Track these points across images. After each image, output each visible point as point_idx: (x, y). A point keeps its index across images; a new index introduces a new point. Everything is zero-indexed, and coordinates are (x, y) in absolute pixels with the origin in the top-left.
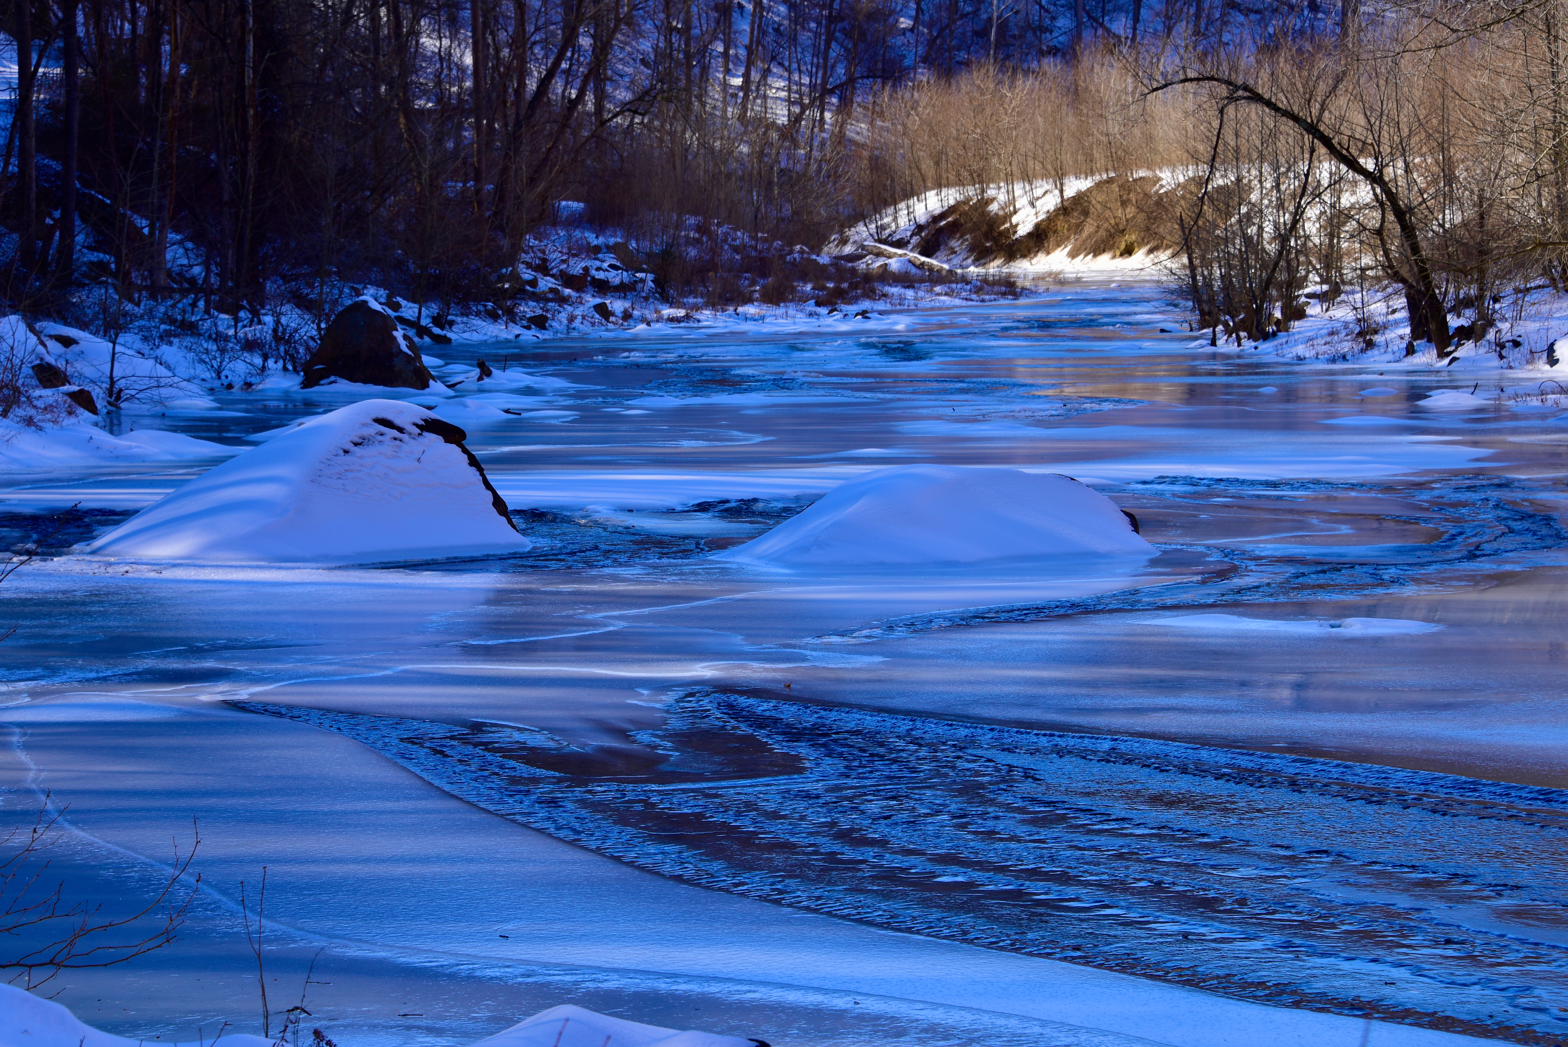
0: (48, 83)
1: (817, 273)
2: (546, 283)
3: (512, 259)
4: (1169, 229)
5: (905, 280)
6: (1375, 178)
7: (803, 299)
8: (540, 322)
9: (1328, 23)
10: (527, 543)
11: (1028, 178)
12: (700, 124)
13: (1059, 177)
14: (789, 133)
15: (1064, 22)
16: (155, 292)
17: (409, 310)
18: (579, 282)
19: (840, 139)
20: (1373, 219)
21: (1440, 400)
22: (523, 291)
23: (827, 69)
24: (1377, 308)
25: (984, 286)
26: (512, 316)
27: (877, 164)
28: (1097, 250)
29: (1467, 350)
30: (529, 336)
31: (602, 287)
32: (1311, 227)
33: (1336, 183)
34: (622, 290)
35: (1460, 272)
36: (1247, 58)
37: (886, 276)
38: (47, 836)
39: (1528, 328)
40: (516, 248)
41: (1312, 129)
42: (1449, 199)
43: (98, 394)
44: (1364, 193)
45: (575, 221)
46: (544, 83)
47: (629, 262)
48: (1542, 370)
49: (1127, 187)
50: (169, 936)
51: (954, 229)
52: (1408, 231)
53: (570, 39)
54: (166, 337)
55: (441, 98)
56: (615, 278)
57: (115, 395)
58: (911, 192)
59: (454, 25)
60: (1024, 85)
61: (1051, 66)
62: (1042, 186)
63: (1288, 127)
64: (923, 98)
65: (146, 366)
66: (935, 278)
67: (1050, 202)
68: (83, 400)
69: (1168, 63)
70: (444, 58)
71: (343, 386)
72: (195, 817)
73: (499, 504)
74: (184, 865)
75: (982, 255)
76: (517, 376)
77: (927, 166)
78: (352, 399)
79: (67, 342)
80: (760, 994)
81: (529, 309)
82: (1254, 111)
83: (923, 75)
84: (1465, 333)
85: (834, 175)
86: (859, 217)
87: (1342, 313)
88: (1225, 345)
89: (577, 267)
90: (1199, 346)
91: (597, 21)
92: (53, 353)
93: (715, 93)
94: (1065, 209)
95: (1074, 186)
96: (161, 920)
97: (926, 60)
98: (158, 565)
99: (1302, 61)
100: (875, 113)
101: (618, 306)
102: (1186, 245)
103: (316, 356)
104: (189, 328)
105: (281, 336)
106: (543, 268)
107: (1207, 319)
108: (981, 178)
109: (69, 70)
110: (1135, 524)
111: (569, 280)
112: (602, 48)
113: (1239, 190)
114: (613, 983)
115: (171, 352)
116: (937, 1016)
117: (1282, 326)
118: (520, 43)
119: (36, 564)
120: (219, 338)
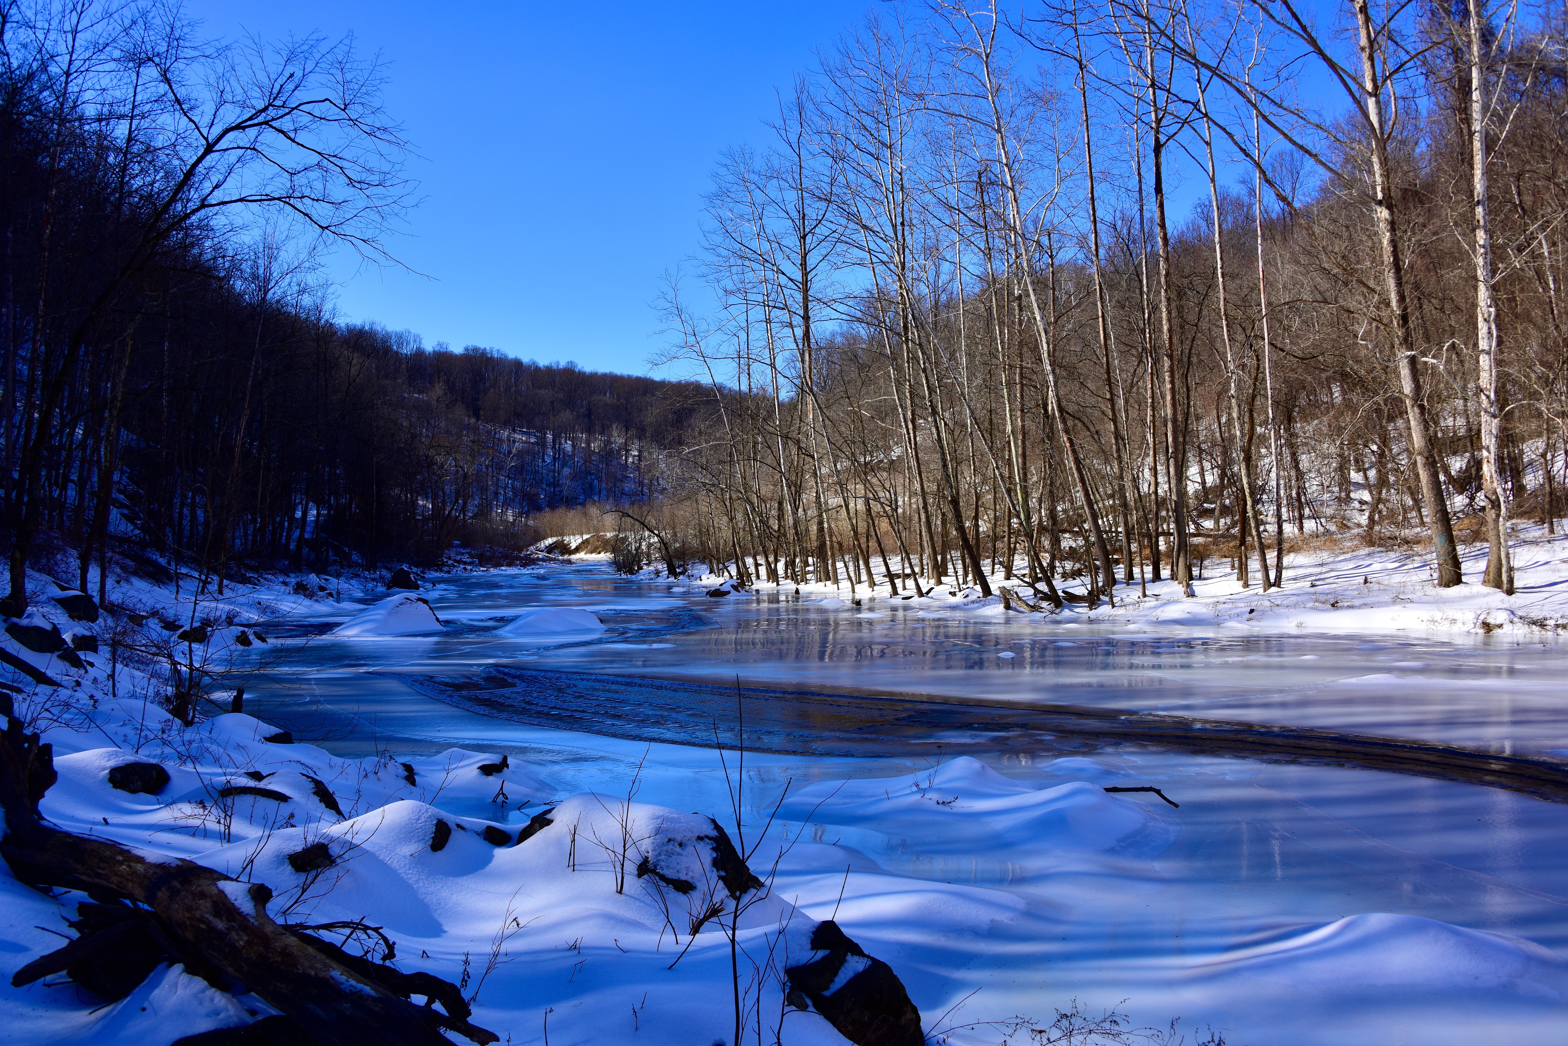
0: (324, 515)
1: (521, 559)
2: (450, 562)
3: (441, 556)
4: (609, 547)
5: (543, 560)
6: (658, 536)
7: (516, 565)
8: (449, 572)
9: (645, 498)
10: (445, 629)
11: (574, 535)
12: (490, 522)
13: (582, 534)
14: (513, 523)
15: (582, 497)
16: (349, 567)
17: (415, 570)
18: (459, 562)
19: (526, 525)
20: (658, 545)
21: (675, 590)
22: (444, 564)
23: (523, 508)
24: (660, 567)
25: (563, 562)
26: (441, 571)
27: (536, 531)
28: (592, 553)
29: (681, 577)
30: (446, 575)
31: (465, 563)
32: (644, 547)
33: (649, 536)
34: (470, 564)
35: (679, 559)
36: (627, 507)
37: (538, 559)
38: (321, 707)
39: (695, 572)
40: (443, 553)
41: (643, 524)
42: (676, 541)
43: (334, 593)
44: (656, 539)
45: (457, 546)
46: (450, 512)
47: (472, 556)
48: (698, 582)
49: (599, 537)
50: (352, 732)
51: (555, 547)
52: (667, 549)
53: (457, 501)
54: (352, 578)
55: (423, 516)
56: (468, 560)
57: (338, 593)
58: (545, 538)
59: (427, 498)
60: (573, 512)
61: (579, 507)
62: (578, 537)
63: (637, 523)
64: (547, 515)
65: (346, 586)
66: (551, 560)
67: (580, 541)
68: (331, 595)
69: (608, 507)
70: (425, 506)
71: (397, 589)
72: (358, 702)
73: (437, 619)
74: (356, 714)
75: (563, 554)
76: (443, 586)
77: (548, 532)
78: (399, 593)
79: (327, 580)
80: (505, 743)
81: (446, 569)
82: (629, 519)
83: (547, 509)
84: (681, 573)
85: (525, 534)
86: (532, 544)
87: (652, 568)
88: (623, 576)
89: (458, 558)
90: (618, 576)
91: (464, 496)
92: (323, 583)
93: (494, 514)
94: (583, 542)
95: (586, 537)
96: (350, 728)
97: (548, 506)
98: (348, 637)
99: (640, 508)
100: (535, 519)
101: (469, 568)
102: (613, 551)
103: (390, 582)
104: (357, 576)
105: (381, 577)
106: (449, 558)
107: (619, 570)
108: (562, 535)
109: (329, 512)
110: (601, 621)
111: (456, 561)
112: (465, 503)
113: (625, 539)
114: (467, 742)
115: (352, 582)
116: (551, 747)
117: (637, 571)
118: (444, 502)
119: (318, 637)
120: (366, 578)
